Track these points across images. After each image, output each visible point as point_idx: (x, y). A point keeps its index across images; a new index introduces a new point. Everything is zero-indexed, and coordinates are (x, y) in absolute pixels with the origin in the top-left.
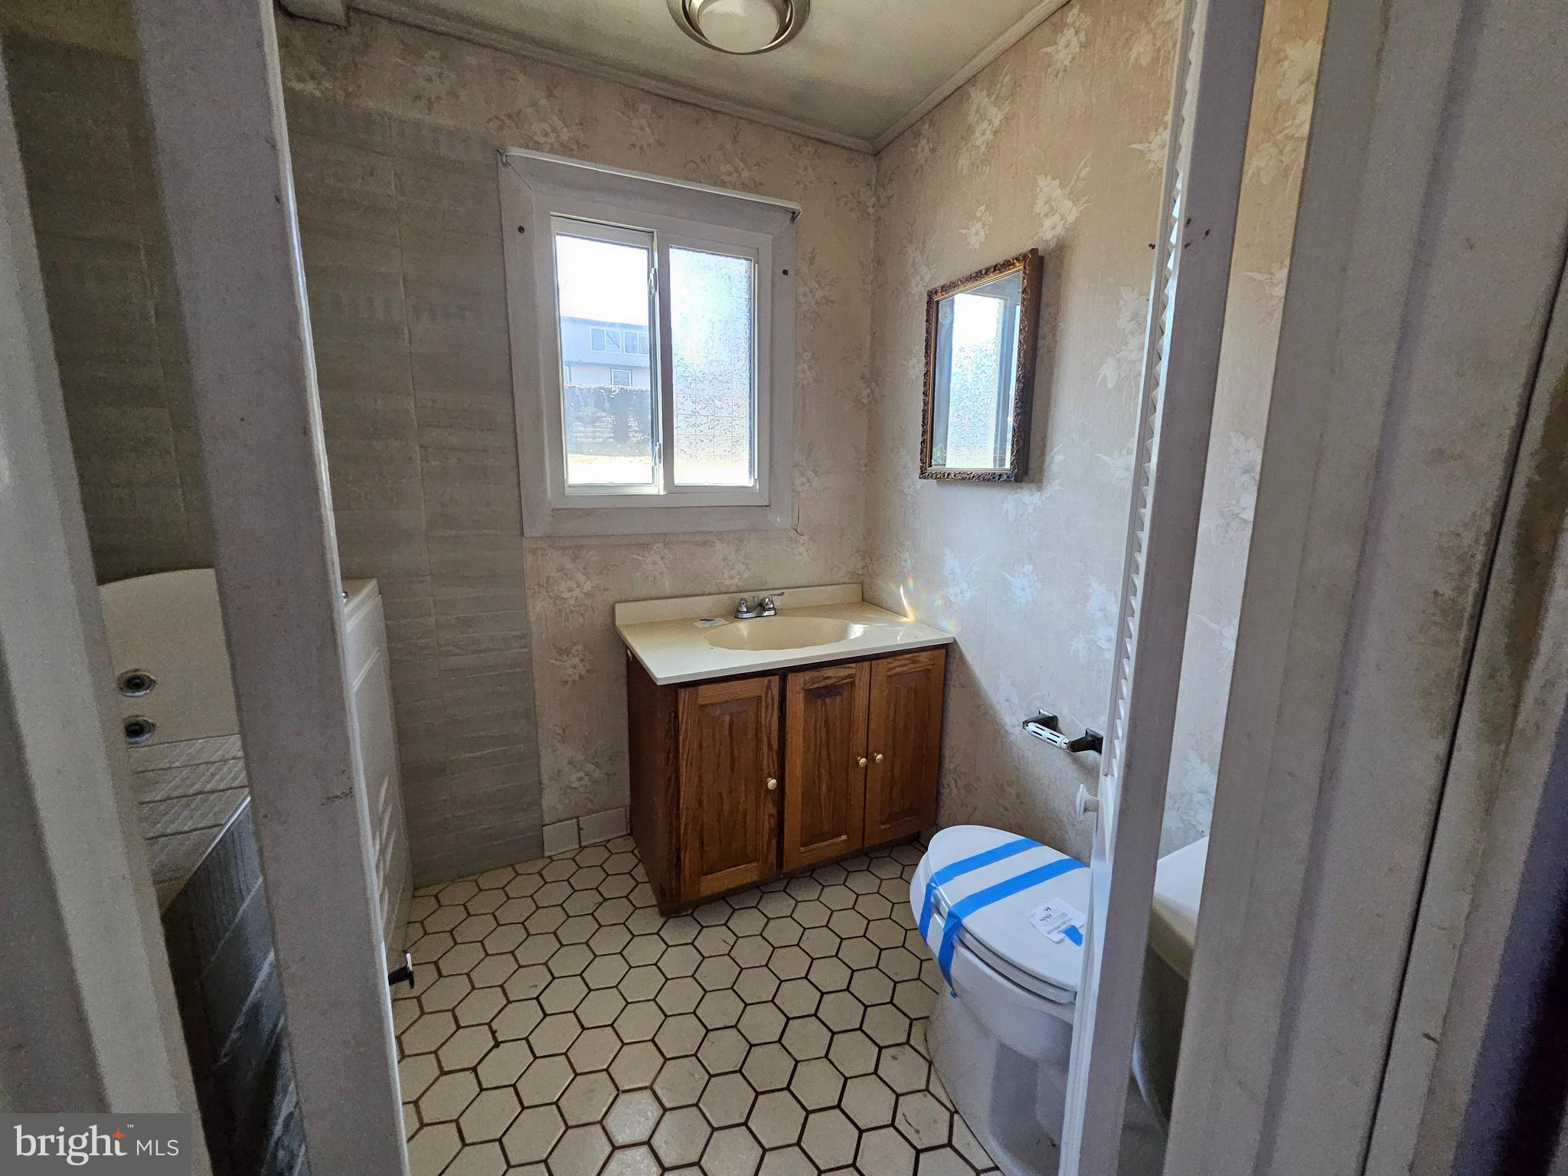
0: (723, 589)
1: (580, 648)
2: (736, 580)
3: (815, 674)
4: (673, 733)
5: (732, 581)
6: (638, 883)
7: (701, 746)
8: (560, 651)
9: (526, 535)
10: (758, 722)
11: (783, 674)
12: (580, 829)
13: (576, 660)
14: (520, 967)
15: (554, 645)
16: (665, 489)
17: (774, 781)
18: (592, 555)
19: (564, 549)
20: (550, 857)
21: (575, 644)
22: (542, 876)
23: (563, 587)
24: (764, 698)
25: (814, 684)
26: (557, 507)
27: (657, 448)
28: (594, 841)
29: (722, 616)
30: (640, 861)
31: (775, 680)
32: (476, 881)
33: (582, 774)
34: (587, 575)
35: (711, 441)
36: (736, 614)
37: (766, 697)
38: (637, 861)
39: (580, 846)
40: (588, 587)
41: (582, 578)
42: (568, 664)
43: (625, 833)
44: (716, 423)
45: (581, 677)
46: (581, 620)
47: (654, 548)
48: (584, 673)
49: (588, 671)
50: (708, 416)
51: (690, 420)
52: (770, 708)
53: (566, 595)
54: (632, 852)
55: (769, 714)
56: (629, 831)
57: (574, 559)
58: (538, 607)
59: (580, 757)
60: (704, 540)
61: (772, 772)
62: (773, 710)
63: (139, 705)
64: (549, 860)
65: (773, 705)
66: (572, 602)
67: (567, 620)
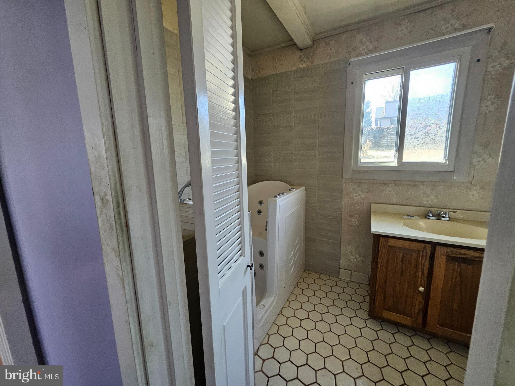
0: (422, 205)
1: (358, 216)
2: (430, 202)
3: (455, 250)
4: (376, 252)
5: (427, 203)
6: (365, 301)
7: (388, 260)
8: (351, 215)
9: (344, 178)
10: (417, 261)
11: (434, 245)
12: (351, 275)
13: (356, 220)
14: (321, 303)
15: (349, 213)
16: (397, 164)
17: (423, 289)
18: (365, 186)
19: (355, 183)
20: (341, 279)
21: (356, 214)
22: (336, 283)
23: (354, 195)
24: (421, 252)
25: (453, 254)
26: (355, 169)
27: (396, 148)
28: (356, 281)
29: (418, 216)
30: (369, 295)
31: (429, 247)
32: (319, 275)
33: (354, 257)
34: (363, 192)
35: (423, 144)
36: (426, 216)
37: (423, 251)
38: (368, 294)
39: (351, 280)
40: (363, 196)
41: (361, 193)
42: (353, 220)
43: (367, 283)
44: (426, 136)
45: (357, 225)
46: (359, 207)
47: (390, 185)
48: (358, 224)
49: (360, 224)
50: (422, 134)
51: (412, 136)
52: (424, 258)
53: (355, 198)
54: (367, 291)
55: (424, 260)
56: (369, 284)
57: (358, 187)
58: (346, 201)
59: (353, 252)
60: (415, 184)
61: (423, 284)
62: (426, 259)
63: (261, 207)
64: (340, 280)
65: (426, 256)
66: (356, 200)
67: (354, 206)
